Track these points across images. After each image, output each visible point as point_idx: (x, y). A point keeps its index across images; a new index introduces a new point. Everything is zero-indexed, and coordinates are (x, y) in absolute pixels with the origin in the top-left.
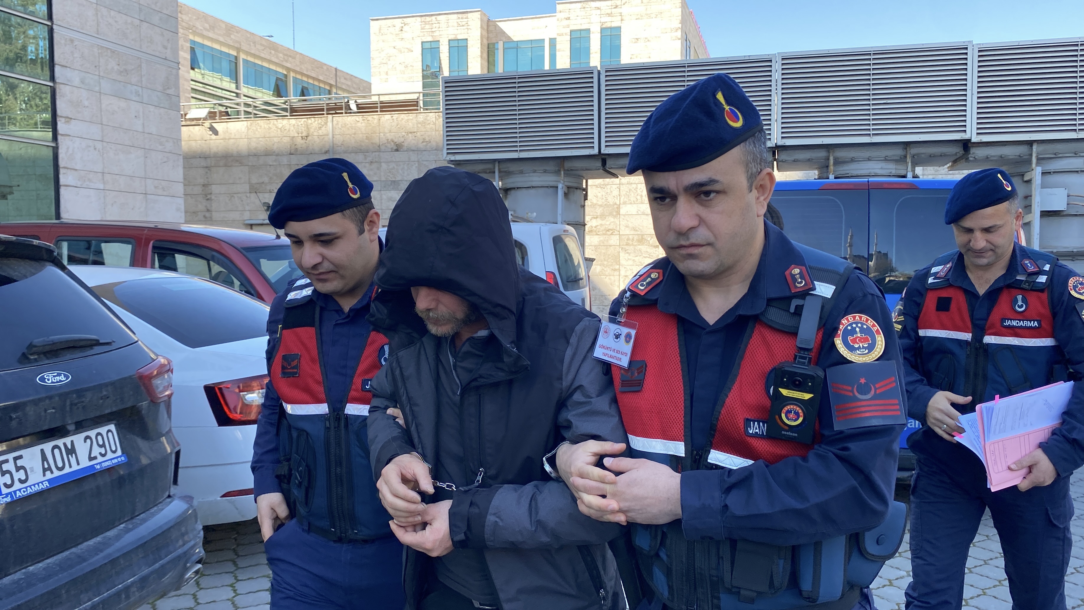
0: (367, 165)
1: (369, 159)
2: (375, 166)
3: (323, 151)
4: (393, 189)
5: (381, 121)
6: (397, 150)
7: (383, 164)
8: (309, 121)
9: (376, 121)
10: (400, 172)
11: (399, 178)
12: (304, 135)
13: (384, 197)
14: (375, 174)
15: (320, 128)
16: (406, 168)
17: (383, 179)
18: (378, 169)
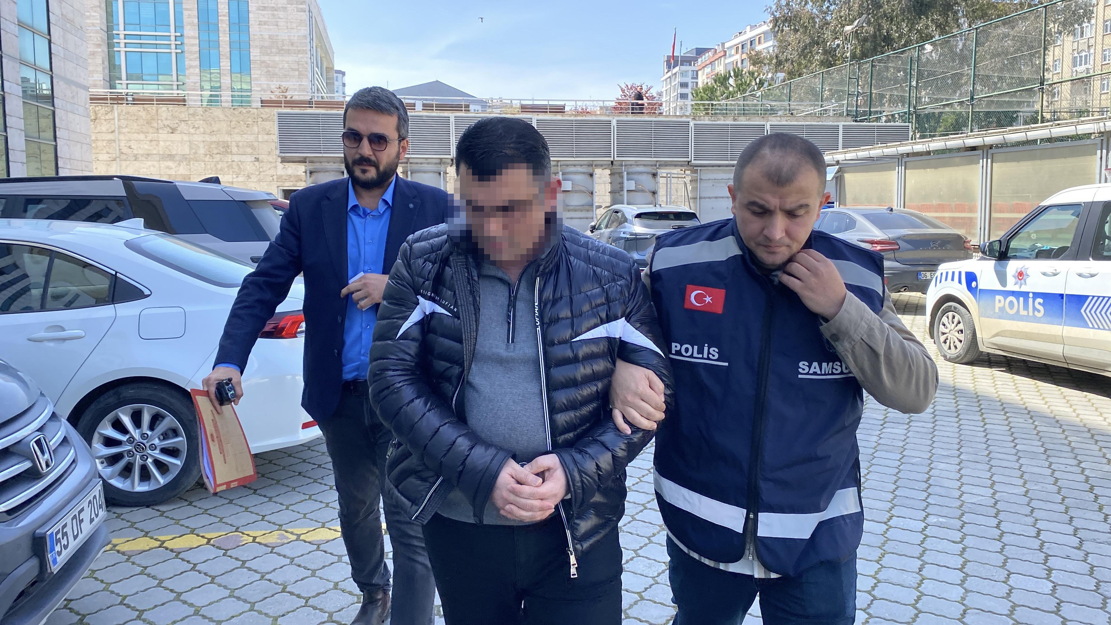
0: (148, 142)
1: (149, 138)
2: (154, 143)
3: (110, 131)
4: (170, 160)
5: (159, 111)
6: (172, 133)
7: (161, 143)
8: (97, 108)
9: (154, 111)
10: (175, 148)
11: (174, 152)
12: (93, 118)
13: (162, 165)
14: (155, 149)
15: (106, 114)
16: (180, 145)
17: (161, 153)
18: (157, 145)
